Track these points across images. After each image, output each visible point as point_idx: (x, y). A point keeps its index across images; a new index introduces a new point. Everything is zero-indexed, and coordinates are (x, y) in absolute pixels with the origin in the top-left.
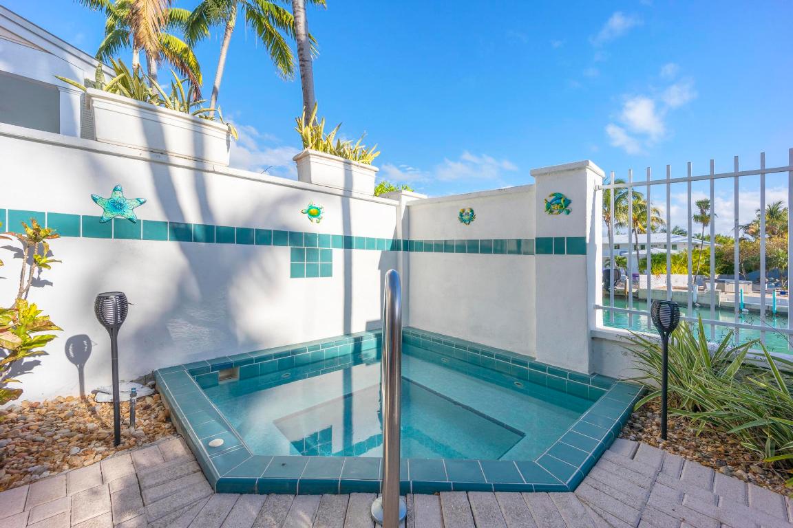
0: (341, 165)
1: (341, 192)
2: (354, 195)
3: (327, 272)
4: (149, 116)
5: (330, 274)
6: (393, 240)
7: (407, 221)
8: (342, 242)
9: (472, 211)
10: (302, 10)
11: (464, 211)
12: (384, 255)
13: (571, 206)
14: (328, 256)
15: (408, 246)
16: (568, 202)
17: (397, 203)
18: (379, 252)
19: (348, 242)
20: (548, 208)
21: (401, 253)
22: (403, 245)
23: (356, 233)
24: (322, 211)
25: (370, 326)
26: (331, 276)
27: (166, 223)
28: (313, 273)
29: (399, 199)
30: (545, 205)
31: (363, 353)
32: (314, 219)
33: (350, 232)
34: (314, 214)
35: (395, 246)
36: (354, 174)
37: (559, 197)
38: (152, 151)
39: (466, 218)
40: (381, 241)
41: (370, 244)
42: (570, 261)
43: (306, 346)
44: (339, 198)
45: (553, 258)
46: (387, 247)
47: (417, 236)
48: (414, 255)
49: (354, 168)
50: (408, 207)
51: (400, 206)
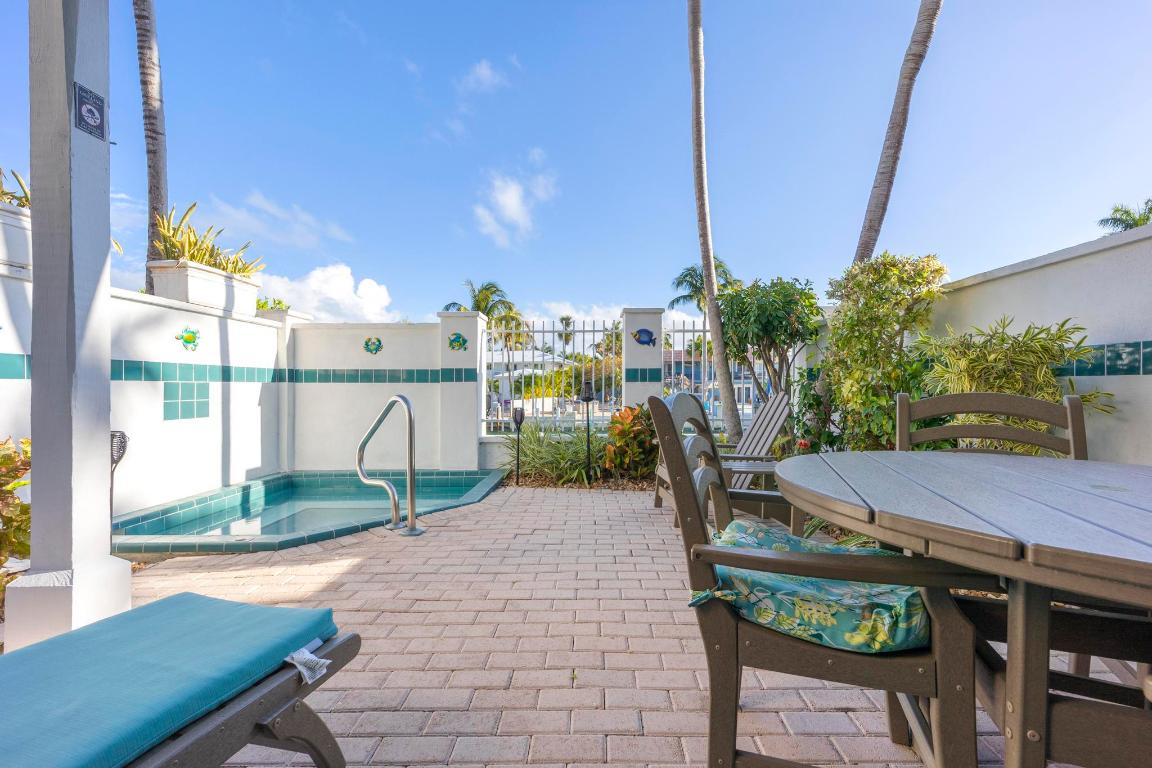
0: (221, 281)
1: (221, 313)
2: (234, 315)
3: (203, 411)
4: (9, 221)
5: (206, 414)
6: (275, 370)
7: (293, 348)
8: (219, 374)
9: (379, 341)
10: (157, 68)
11: (370, 339)
12: (264, 387)
13: (467, 344)
14: (204, 391)
15: (294, 376)
16: (465, 341)
17: (279, 324)
18: (260, 384)
19: (226, 374)
20: (451, 344)
21: (285, 385)
22: (288, 376)
23: (235, 362)
24: (198, 335)
25: (251, 475)
26: (207, 415)
27: (23, 356)
28: (188, 413)
29: (282, 320)
30: (448, 342)
31: (251, 502)
32: (190, 346)
33: (229, 362)
34: (190, 340)
35: (278, 376)
36: (236, 290)
37: (458, 336)
38: (10, 265)
39: (372, 347)
40: (261, 371)
41: (250, 374)
42: (466, 386)
43: (194, 500)
44: (217, 319)
45: (455, 384)
46: (268, 378)
47: (305, 364)
48: (303, 387)
49: (235, 283)
50: (293, 331)
51: (283, 329)
